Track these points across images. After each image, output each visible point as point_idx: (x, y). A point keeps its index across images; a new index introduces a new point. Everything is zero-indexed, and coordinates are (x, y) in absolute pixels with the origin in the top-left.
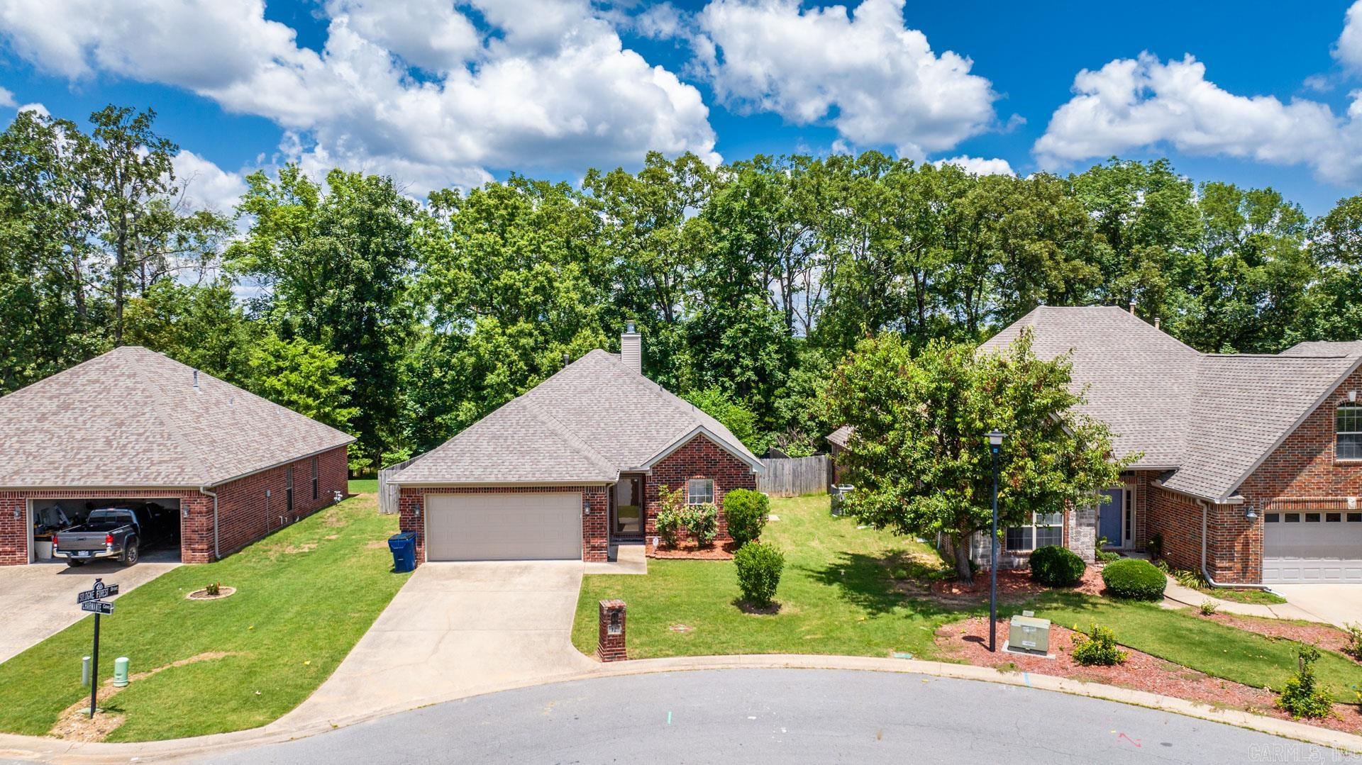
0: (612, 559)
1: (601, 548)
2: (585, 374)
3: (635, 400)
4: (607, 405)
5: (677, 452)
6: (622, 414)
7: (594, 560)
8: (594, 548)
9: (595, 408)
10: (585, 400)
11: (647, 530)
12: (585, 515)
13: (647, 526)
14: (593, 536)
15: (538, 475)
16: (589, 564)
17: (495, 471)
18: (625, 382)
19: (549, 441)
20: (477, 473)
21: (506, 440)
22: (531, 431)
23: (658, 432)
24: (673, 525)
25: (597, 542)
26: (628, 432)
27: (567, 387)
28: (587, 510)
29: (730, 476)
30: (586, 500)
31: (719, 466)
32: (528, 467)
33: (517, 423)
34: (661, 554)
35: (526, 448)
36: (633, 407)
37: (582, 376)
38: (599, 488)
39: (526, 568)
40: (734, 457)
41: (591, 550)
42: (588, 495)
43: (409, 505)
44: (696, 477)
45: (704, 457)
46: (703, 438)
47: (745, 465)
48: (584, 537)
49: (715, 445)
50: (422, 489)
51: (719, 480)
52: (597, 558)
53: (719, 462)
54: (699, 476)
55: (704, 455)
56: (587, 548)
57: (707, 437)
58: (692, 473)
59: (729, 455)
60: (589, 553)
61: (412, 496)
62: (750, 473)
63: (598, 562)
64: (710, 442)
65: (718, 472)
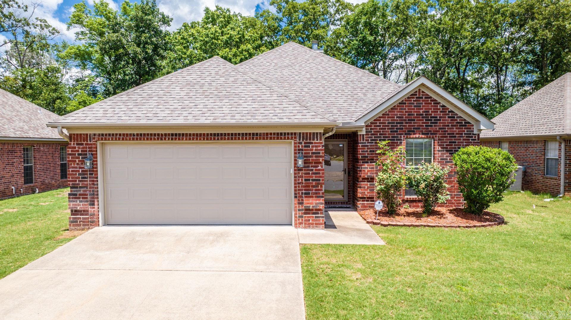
0: (329, 225)
1: (316, 211)
2: (285, 56)
3: (335, 72)
4: (308, 76)
5: (393, 109)
6: (324, 82)
7: (308, 225)
8: (308, 211)
9: (296, 77)
10: (286, 72)
11: (360, 195)
12: (298, 169)
13: (359, 190)
14: (307, 195)
15: (238, 117)
16: (302, 231)
17: (185, 114)
18: (322, 60)
19: (253, 87)
20: (161, 115)
21: (202, 86)
23: (365, 95)
24: (397, 186)
25: (312, 203)
26: (334, 95)
27: (268, 64)
28: (300, 162)
29: (452, 135)
30: (297, 151)
31: (440, 124)
34: (385, 220)
36: (334, 77)
37: (281, 56)
38: (314, 135)
39: (222, 235)
40: (457, 114)
41: (305, 213)
42: (301, 143)
43: (79, 154)
44: (414, 136)
45: (423, 115)
46: (423, 92)
47: (469, 123)
48: (296, 197)
49: (435, 100)
50: (95, 135)
51: (439, 140)
52: (312, 224)
53: (440, 120)
54: (417, 136)
55: (423, 112)
56: (299, 210)
57: (427, 92)
58: (410, 132)
59: (452, 112)
60: (302, 217)
61: (82, 144)
62: (475, 133)
63: (313, 228)
64: (431, 97)
65: (439, 131)
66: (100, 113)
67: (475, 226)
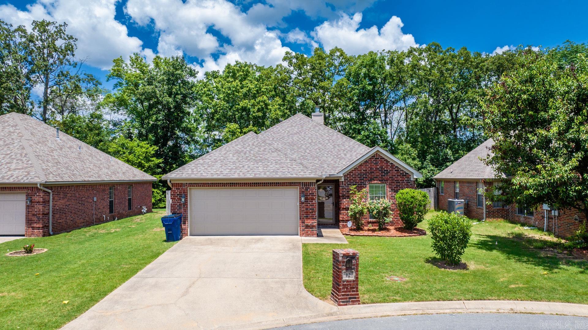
0: (320, 235)
1: (313, 227)
2: (294, 125)
3: (328, 138)
4: (310, 141)
5: (361, 165)
6: (320, 146)
7: (307, 235)
8: (307, 227)
9: (302, 142)
10: (295, 138)
11: (341, 219)
12: (301, 203)
13: (341, 216)
14: (307, 218)
15: (268, 173)
16: (303, 238)
17: (238, 172)
18: (320, 129)
19: (275, 154)
20: (225, 172)
21: (245, 153)
22: (262, 149)
23: (345, 155)
24: (361, 213)
25: (309, 222)
26: (325, 155)
27: (283, 132)
28: (303, 199)
29: (398, 182)
30: (301, 193)
31: (390, 175)
32: (261, 169)
33: (253, 145)
34: (353, 233)
35: (259, 158)
36: (327, 142)
37: (292, 126)
38: (311, 184)
39: (259, 240)
40: (400, 169)
41: (306, 228)
42: (303, 188)
43: (177, 195)
44: (374, 182)
45: (379, 169)
46: (379, 155)
47: (408, 174)
48: (300, 219)
49: (387, 160)
50: (186, 183)
51: (389, 184)
52: (310, 234)
53: (390, 172)
54: (376, 182)
55: (379, 167)
56: (302, 226)
57: (382, 155)
58: (371, 180)
59: (397, 167)
60: (304, 230)
61: (179, 189)
62: (412, 180)
63: (310, 236)
64: (384, 158)
65: (389, 179)
66: (190, 172)
67: (405, 236)
